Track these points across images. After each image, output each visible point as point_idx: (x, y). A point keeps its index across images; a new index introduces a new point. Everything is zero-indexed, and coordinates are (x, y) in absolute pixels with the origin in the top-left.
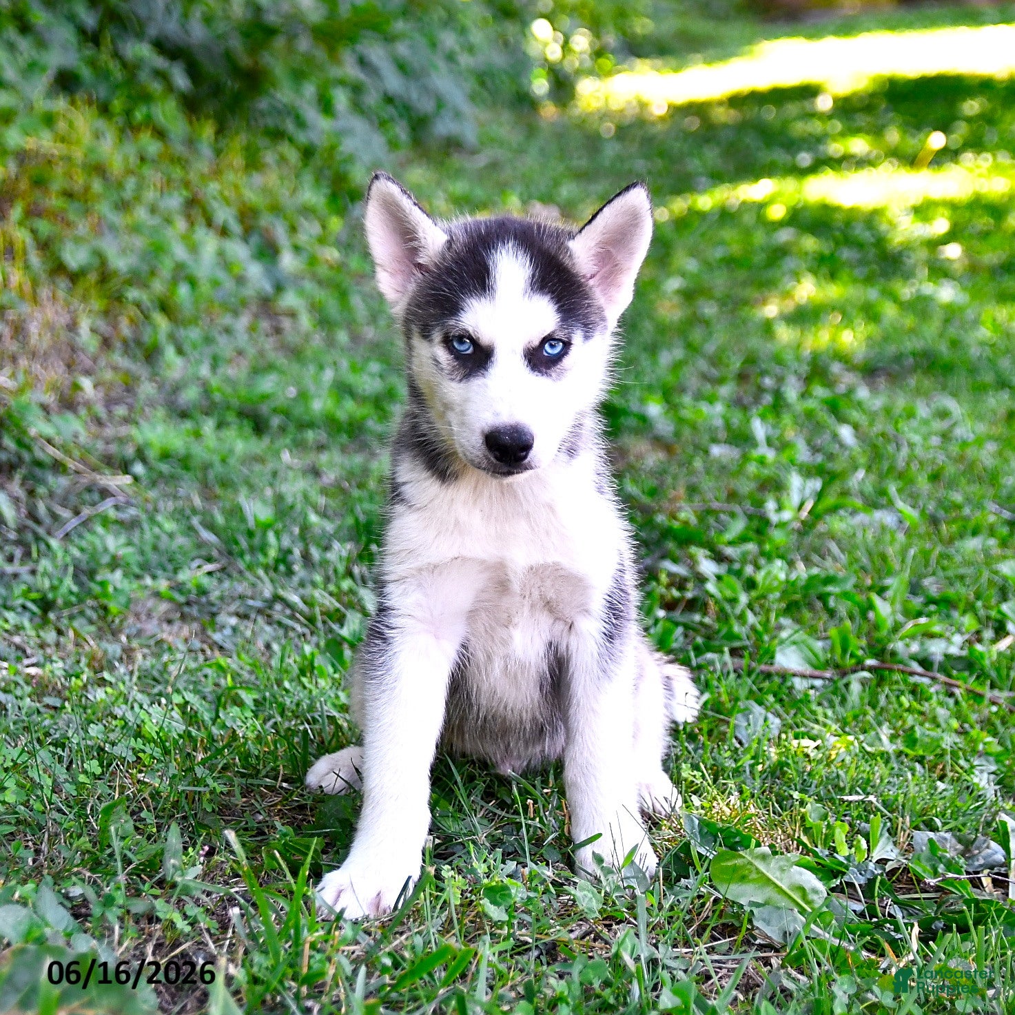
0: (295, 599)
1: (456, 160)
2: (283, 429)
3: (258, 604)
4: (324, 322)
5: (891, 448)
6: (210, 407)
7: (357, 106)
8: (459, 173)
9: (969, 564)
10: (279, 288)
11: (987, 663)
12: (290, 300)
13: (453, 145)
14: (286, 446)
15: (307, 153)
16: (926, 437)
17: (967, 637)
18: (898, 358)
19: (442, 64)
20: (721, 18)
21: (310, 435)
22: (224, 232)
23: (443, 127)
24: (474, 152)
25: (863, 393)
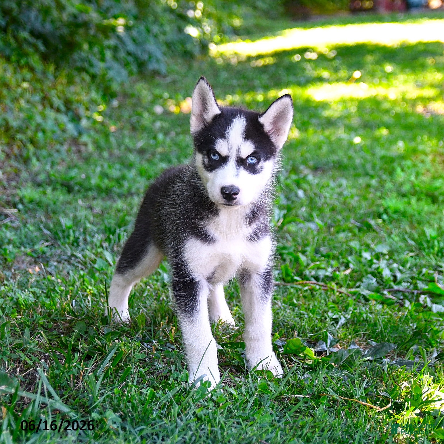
0: (79, 255)
1: (158, 80)
2: (79, 191)
3: (65, 257)
4: (99, 148)
5: (317, 199)
6: (50, 182)
7: (115, 58)
8: (158, 85)
9: (339, 242)
10: (80, 134)
11: (339, 278)
12: (85, 138)
13: (156, 73)
14: (80, 198)
15: (93, 77)
16: (331, 195)
17: (334, 269)
18: (327, 163)
19: (151, 39)
20: (274, 18)
21: (90, 194)
22: (58, 110)
23: (152, 66)
24: (165, 77)
25: (310, 177)
